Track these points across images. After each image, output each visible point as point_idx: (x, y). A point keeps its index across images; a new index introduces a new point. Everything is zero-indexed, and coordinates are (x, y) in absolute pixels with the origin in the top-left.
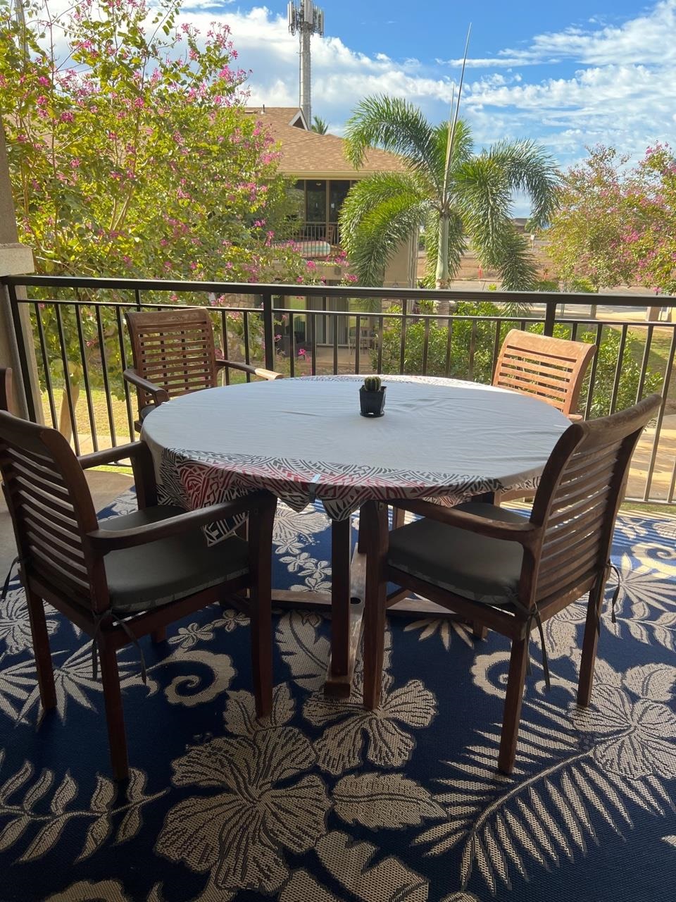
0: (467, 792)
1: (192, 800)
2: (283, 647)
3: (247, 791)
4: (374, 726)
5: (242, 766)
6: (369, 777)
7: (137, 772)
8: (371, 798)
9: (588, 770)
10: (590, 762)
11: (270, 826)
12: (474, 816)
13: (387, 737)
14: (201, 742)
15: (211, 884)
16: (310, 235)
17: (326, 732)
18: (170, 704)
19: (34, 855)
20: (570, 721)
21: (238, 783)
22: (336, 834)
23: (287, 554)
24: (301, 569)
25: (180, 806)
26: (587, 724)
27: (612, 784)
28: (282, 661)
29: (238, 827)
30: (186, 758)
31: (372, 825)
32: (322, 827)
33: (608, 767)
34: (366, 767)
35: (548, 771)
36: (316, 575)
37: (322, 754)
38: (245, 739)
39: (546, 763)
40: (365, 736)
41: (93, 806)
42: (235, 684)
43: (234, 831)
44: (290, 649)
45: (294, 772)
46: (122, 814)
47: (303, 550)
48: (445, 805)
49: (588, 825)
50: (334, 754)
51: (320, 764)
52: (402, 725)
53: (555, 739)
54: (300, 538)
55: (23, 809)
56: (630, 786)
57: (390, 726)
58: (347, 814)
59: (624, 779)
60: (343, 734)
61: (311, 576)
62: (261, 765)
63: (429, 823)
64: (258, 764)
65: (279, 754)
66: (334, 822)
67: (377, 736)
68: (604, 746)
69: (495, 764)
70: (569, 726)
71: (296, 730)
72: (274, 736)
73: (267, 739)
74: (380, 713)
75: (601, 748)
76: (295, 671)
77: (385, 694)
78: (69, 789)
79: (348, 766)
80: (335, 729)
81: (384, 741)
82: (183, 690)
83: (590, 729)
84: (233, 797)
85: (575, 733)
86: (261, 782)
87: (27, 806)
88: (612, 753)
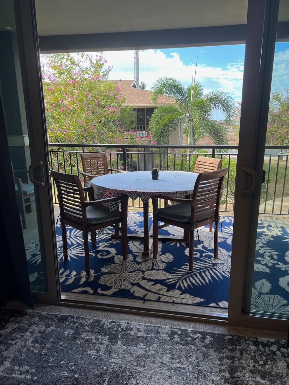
0: (179, 274)
1: (107, 275)
2: (130, 247)
3: (121, 273)
4: (156, 262)
5: (120, 269)
6: (153, 271)
7: (92, 270)
8: (154, 274)
9: (213, 270)
10: (215, 269)
11: (127, 279)
12: (181, 278)
13: (159, 264)
14: (108, 265)
15: (113, 288)
16: (139, 129)
17: (142, 263)
18: (99, 258)
19: (68, 283)
20: (211, 261)
21: (119, 272)
22: (144, 280)
23: (131, 227)
24: (135, 230)
25: (104, 276)
26: (216, 262)
27: (219, 272)
28: (130, 249)
29: (119, 279)
30: (104, 268)
31: (154, 279)
32: (141, 279)
33: (219, 269)
34: (153, 269)
35: (202, 270)
36: (140, 231)
37: (141, 267)
38: (120, 264)
39: (202, 269)
40: (153, 264)
41: (81, 276)
42: (116, 254)
43: (118, 280)
44: (132, 247)
45: (133, 270)
46: (89, 277)
47: (136, 226)
48: (173, 276)
49: (210, 279)
50: (145, 267)
51: (140, 269)
52: (163, 262)
53: (206, 265)
54: (135, 223)
55: (63, 276)
56: (224, 273)
57: (160, 262)
58: (147, 277)
59: (223, 272)
60: (147, 263)
61: (138, 232)
62: (125, 269)
63: (168, 279)
64: (124, 269)
65: (129, 267)
66: (144, 278)
67: (156, 264)
68: (219, 266)
69: (188, 269)
70: (210, 262)
71: (134, 263)
72: (128, 264)
73: (126, 264)
74: (158, 260)
75: (218, 266)
76: (133, 252)
77: (159, 256)
78: (74, 273)
79: (148, 269)
80: (145, 262)
81: (158, 265)
82: (102, 255)
83: (216, 263)
84: (117, 274)
85: (212, 263)
86: (125, 272)
87: (64, 276)
88: (221, 267)
